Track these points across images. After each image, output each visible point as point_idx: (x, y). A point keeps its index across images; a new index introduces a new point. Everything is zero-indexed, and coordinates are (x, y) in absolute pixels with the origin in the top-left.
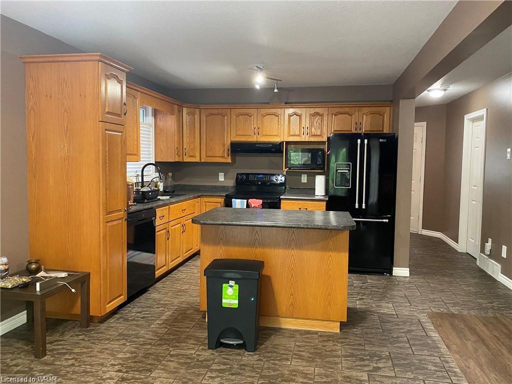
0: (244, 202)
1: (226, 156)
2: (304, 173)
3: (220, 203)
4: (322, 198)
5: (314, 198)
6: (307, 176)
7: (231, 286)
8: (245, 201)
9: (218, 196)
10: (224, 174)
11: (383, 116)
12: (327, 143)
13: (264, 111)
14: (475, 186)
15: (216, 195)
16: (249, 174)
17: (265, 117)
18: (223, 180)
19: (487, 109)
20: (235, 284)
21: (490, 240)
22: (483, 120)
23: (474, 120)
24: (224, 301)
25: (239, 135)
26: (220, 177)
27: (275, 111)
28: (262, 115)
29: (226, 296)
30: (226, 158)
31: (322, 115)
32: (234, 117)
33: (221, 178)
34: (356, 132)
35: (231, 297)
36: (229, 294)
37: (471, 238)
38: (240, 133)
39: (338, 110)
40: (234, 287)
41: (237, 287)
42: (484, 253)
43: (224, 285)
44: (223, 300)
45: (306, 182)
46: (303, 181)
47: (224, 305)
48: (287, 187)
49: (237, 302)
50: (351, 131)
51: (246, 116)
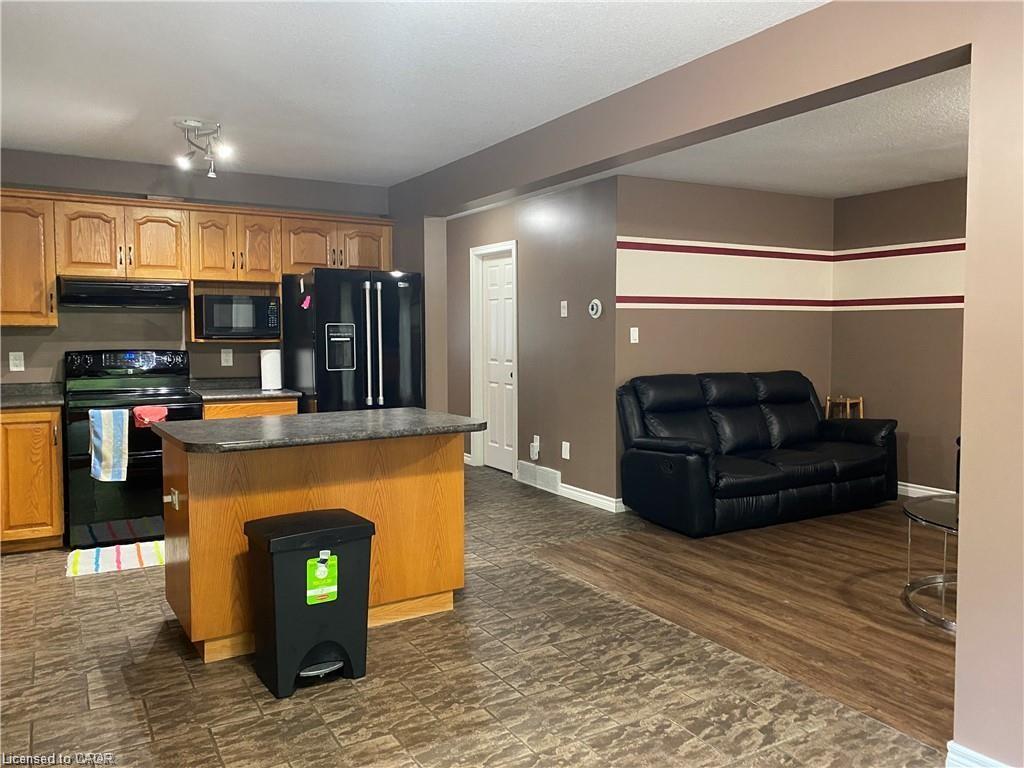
0: (122, 414)
1: (44, 311)
2: (227, 346)
3: (49, 422)
4: (279, 393)
5: (258, 396)
6: (234, 353)
7: (324, 561)
8: (126, 412)
9: (43, 406)
10: (25, 355)
11: (379, 241)
12: (280, 286)
13: (141, 213)
14: (496, 360)
15: (36, 404)
16: (100, 353)
17: (145, 226)
18: (23, 369)
19: (517, 242)
20: (332, 554)
21: (537, 438)
22: (510, 256)
23: (484, 257)
24: (310, 593)
25: (79, 263)
26: (11, 362)
27: (168, 215)
28: (135, 220)
29: (315, 583)
30: (47, 316)
31: (268, 232)
32: (61, 220)
33: (17, 364)
34: (335, 267)
35: (324, 582)
36: (320, 577)
37: (492, 441)
38: (79, 257)
39: (300, 223)
40: (329, 562)
41: (334, 561)
42: (530, 460)
43: (310, 562)
44: (308, 592)
45: (231, 364)
46: (224, 364)
47: (309, 603)
48: (191, 376)
49: (334, 588)
50: (326, 264)
51: (96, 221)
